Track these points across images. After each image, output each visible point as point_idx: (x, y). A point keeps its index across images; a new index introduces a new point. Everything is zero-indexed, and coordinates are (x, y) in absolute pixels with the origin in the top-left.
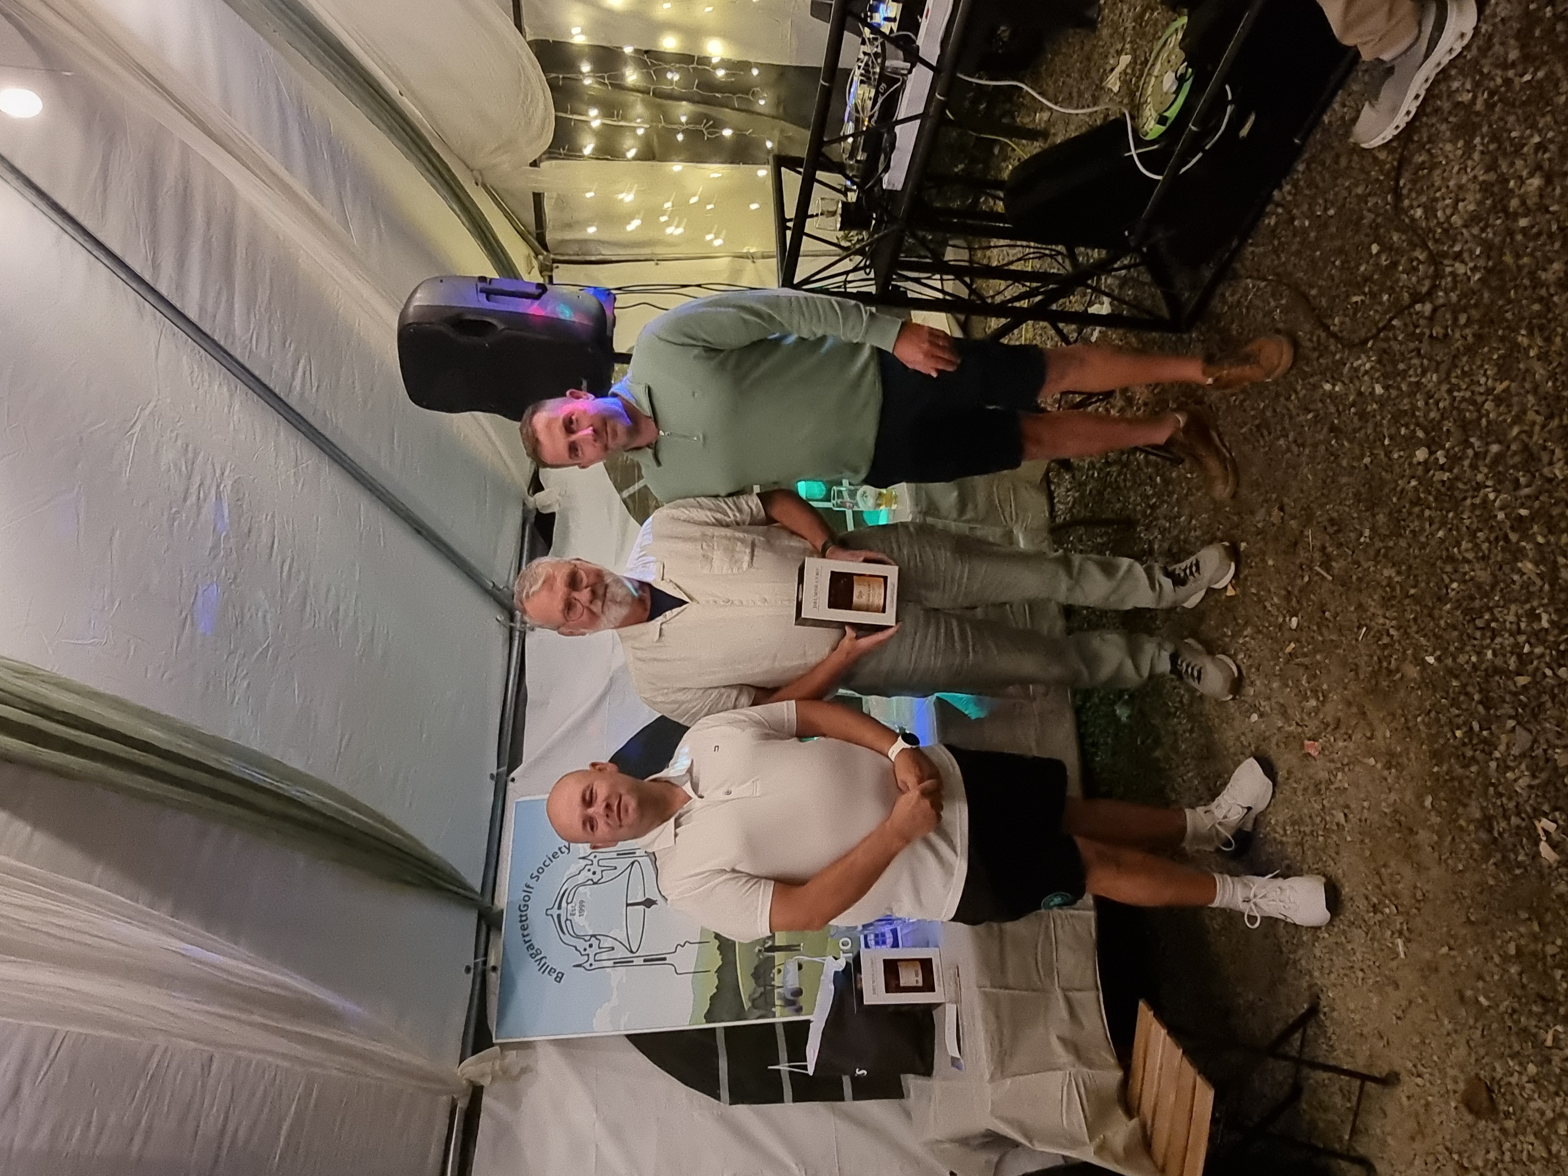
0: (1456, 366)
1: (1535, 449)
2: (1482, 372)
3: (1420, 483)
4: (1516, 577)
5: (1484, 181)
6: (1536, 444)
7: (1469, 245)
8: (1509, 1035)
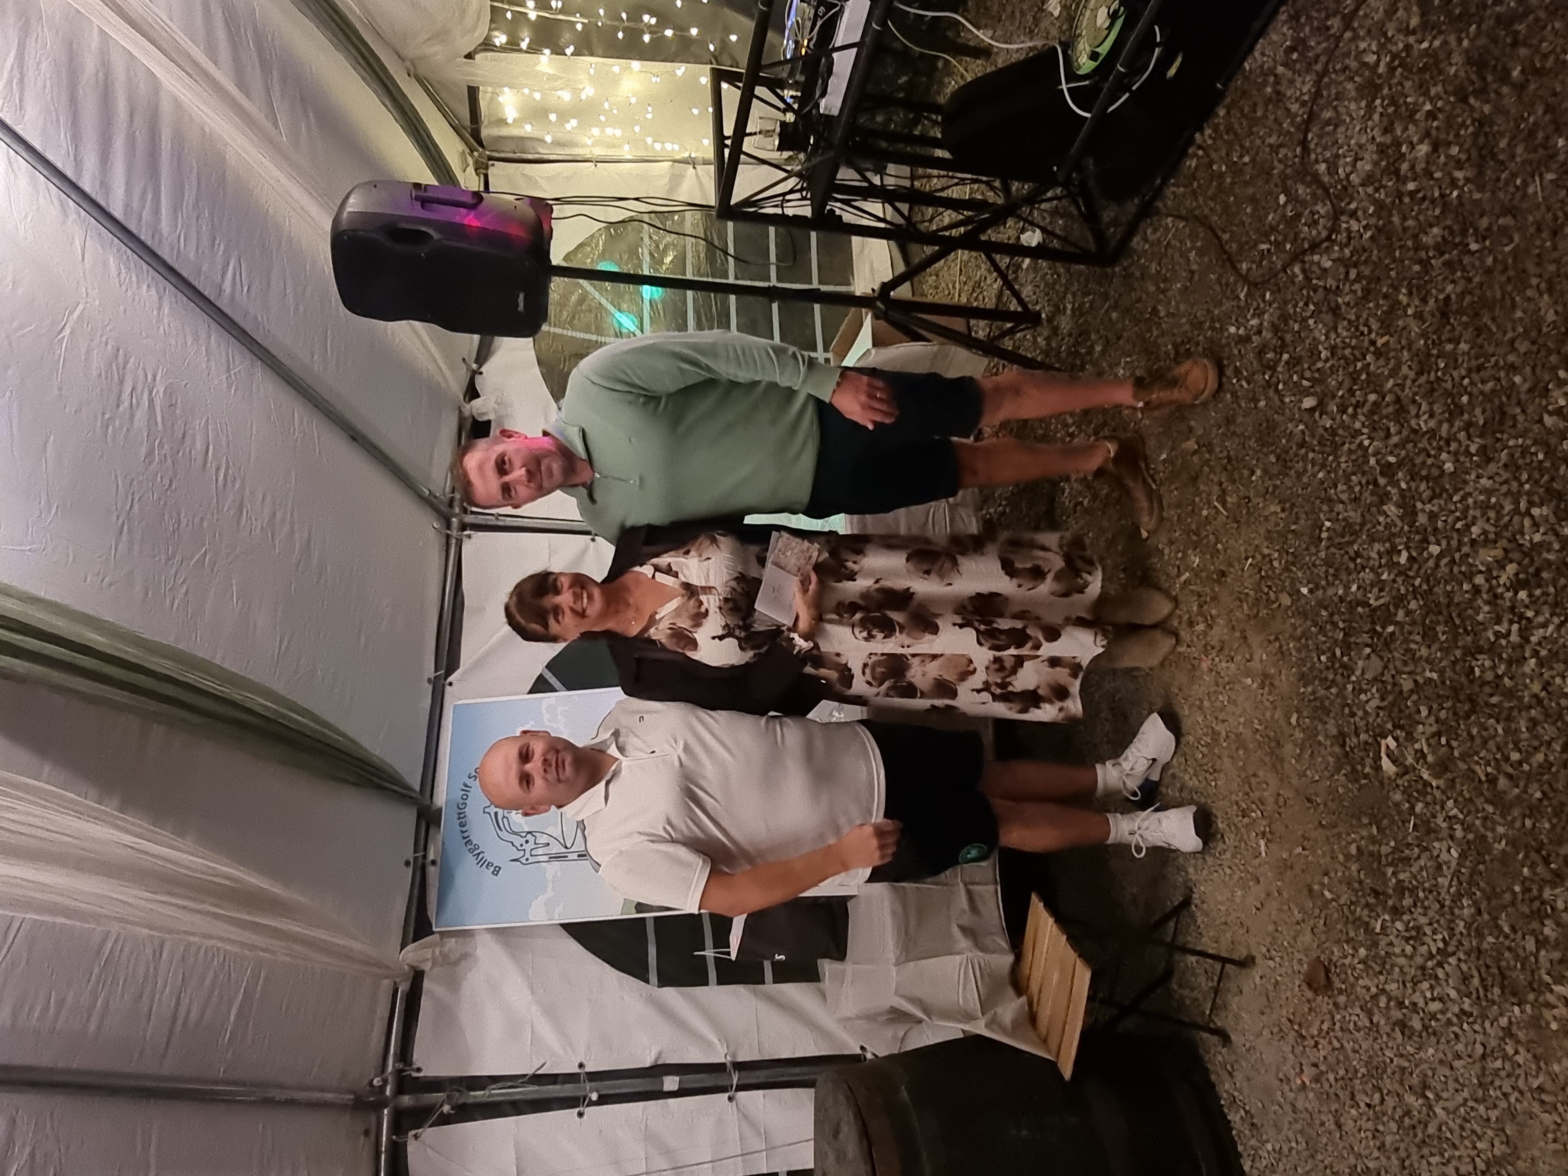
1: (1405, 401)
4: (1381, 519)
5: (1381, 144)
6: (1407, 396)
7: (1364, 204)
8: (1347, 922)
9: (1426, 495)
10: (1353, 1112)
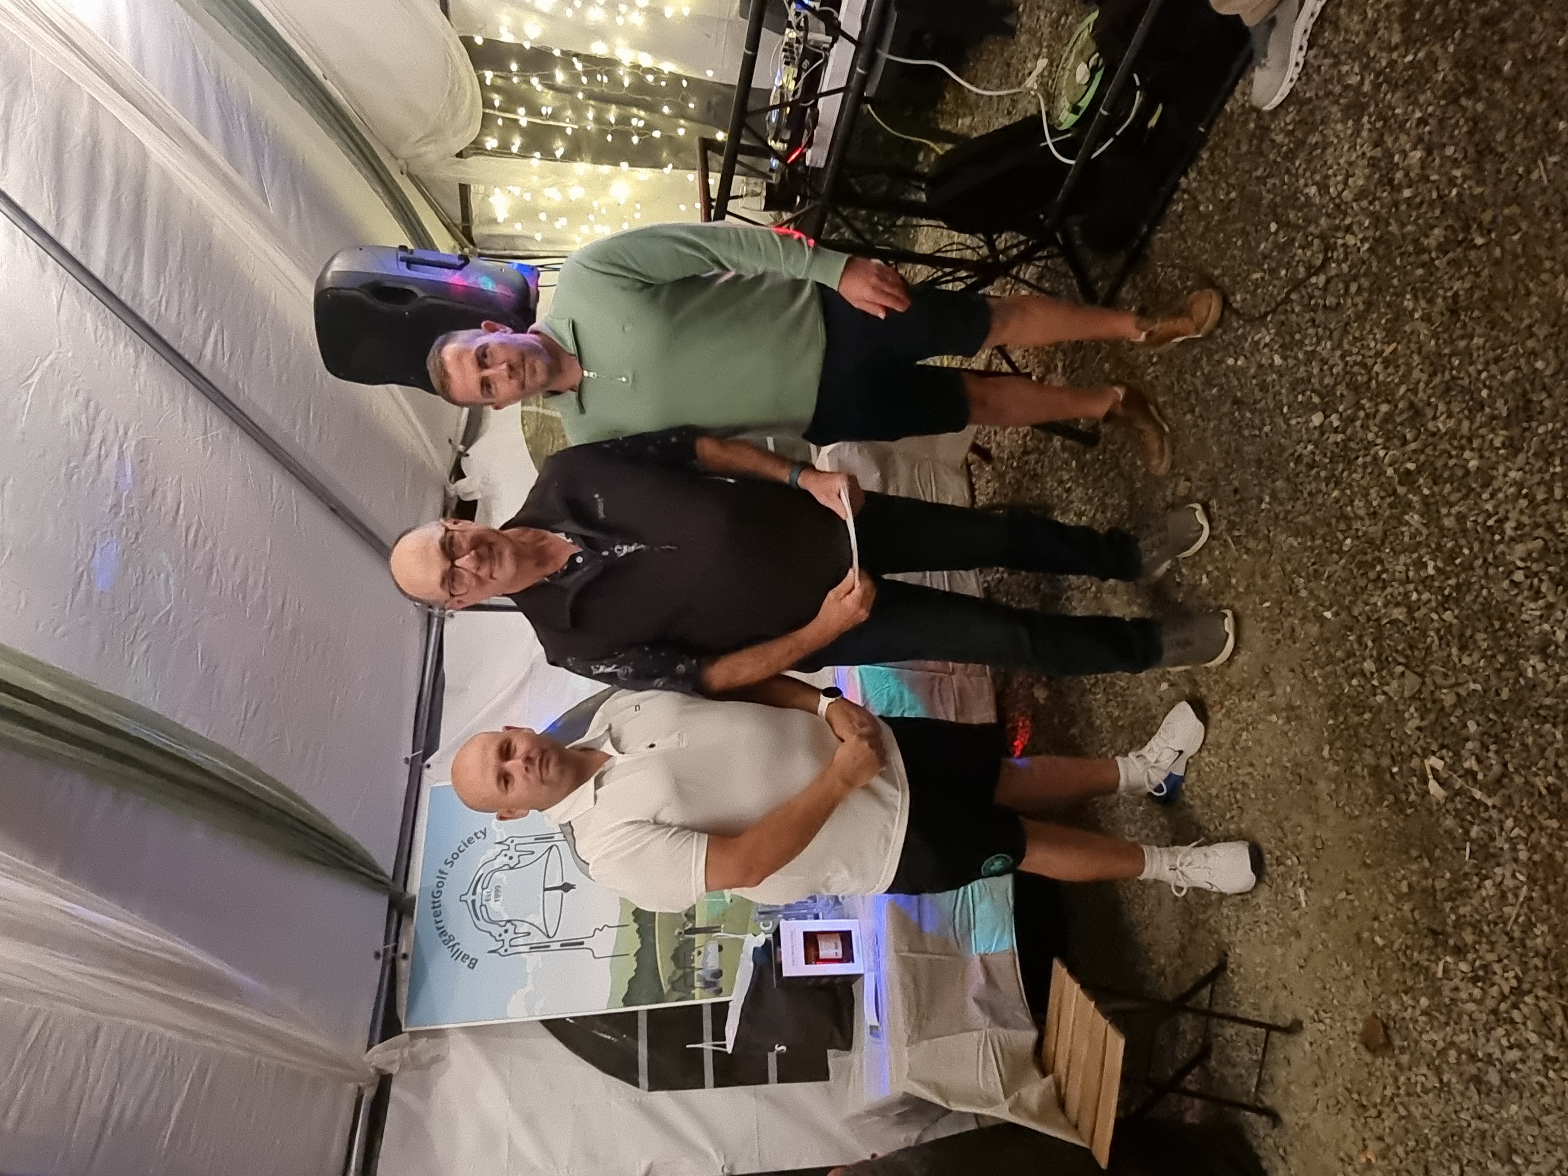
0: (1348, 333)
1: (1420, 405)
2: (1371, 336)
3: (1316, 447)
4: (1404, 530)
5: (1371, 158)
6: (1421, 400)
7: (1357, 218)
8: (1403, 971)
9: (1452, 497)
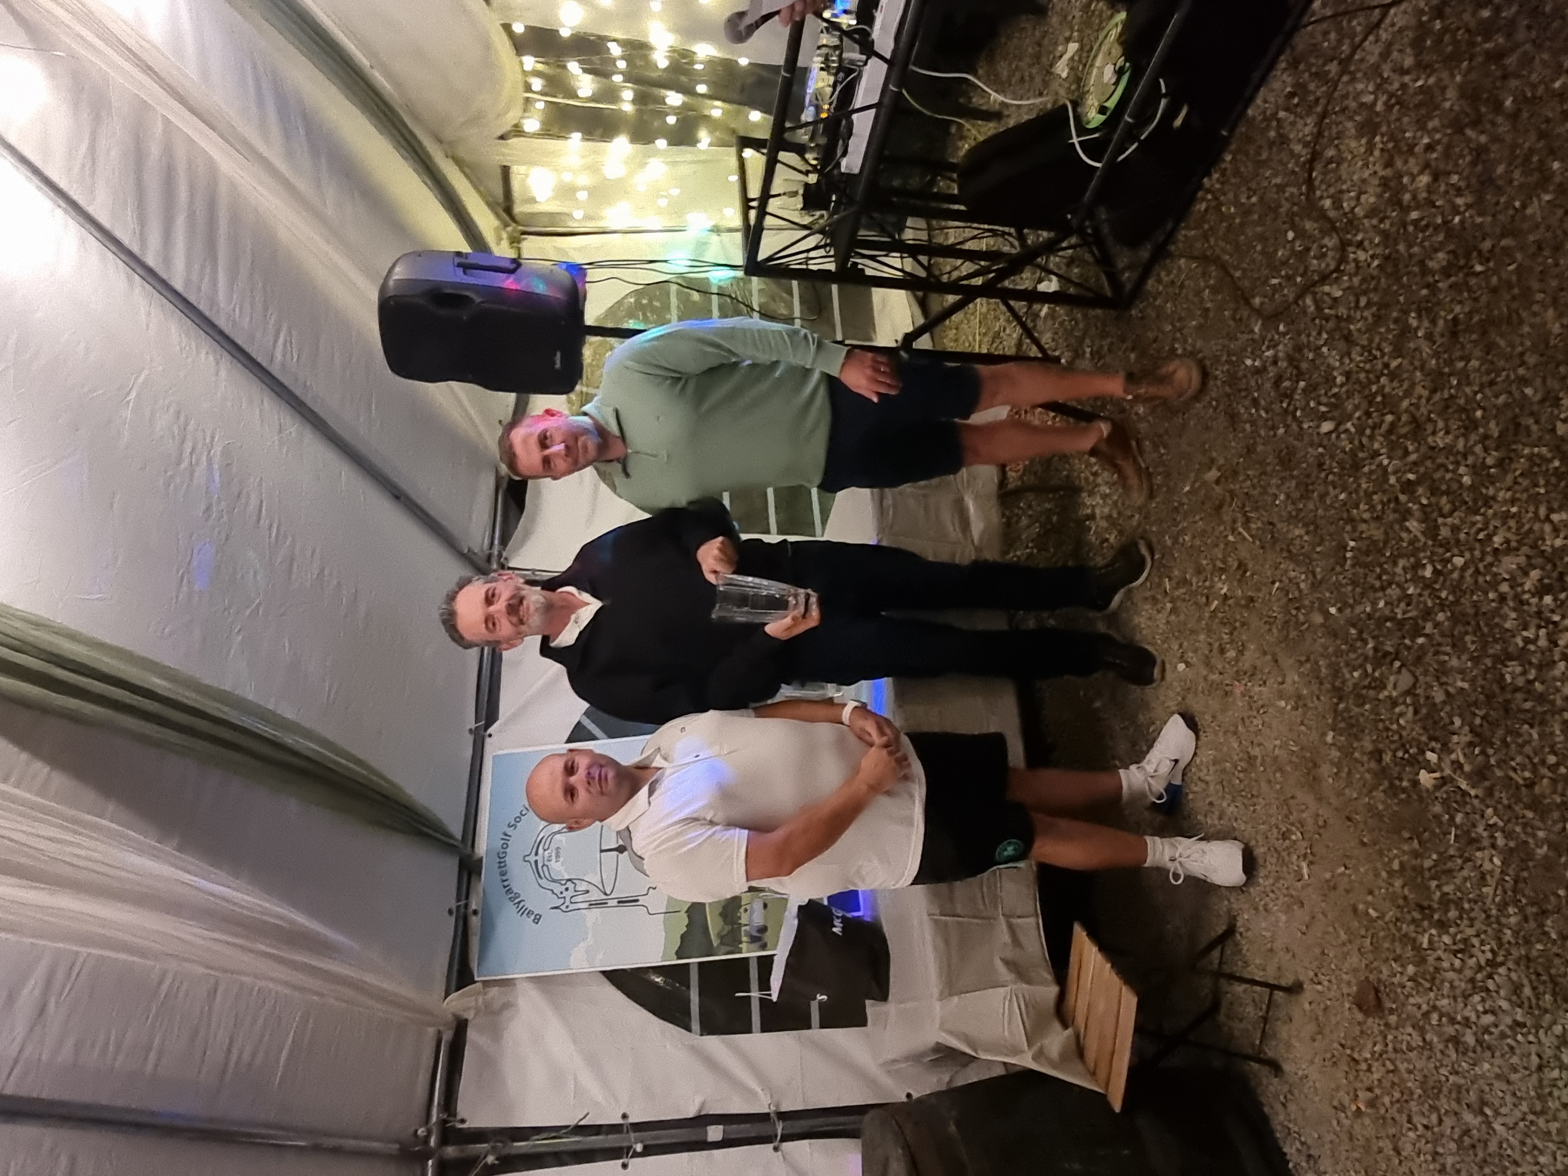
4: (1404, 535)
5: (1383, 176)
6: (1422, 415)
7: (1369, 234)
8: (1393, 941)
9: (1447, 508)
10: (1411, 1134)
